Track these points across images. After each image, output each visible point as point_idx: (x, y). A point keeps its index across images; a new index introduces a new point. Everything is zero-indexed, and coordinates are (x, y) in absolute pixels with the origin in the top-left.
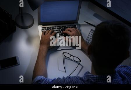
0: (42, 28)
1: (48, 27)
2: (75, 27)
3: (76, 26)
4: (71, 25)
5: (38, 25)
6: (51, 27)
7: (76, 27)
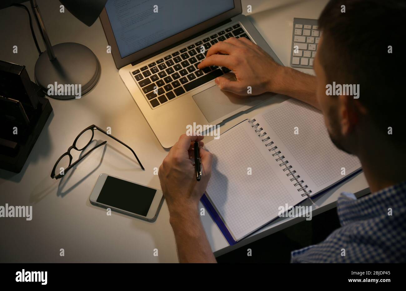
0: (134, 73)
1: (154, 64)
2: (239, 32)
3: (239, 25)
4: (223, 28)
5: (118, 69)
6: (162, 60)
7: (241, 29)
